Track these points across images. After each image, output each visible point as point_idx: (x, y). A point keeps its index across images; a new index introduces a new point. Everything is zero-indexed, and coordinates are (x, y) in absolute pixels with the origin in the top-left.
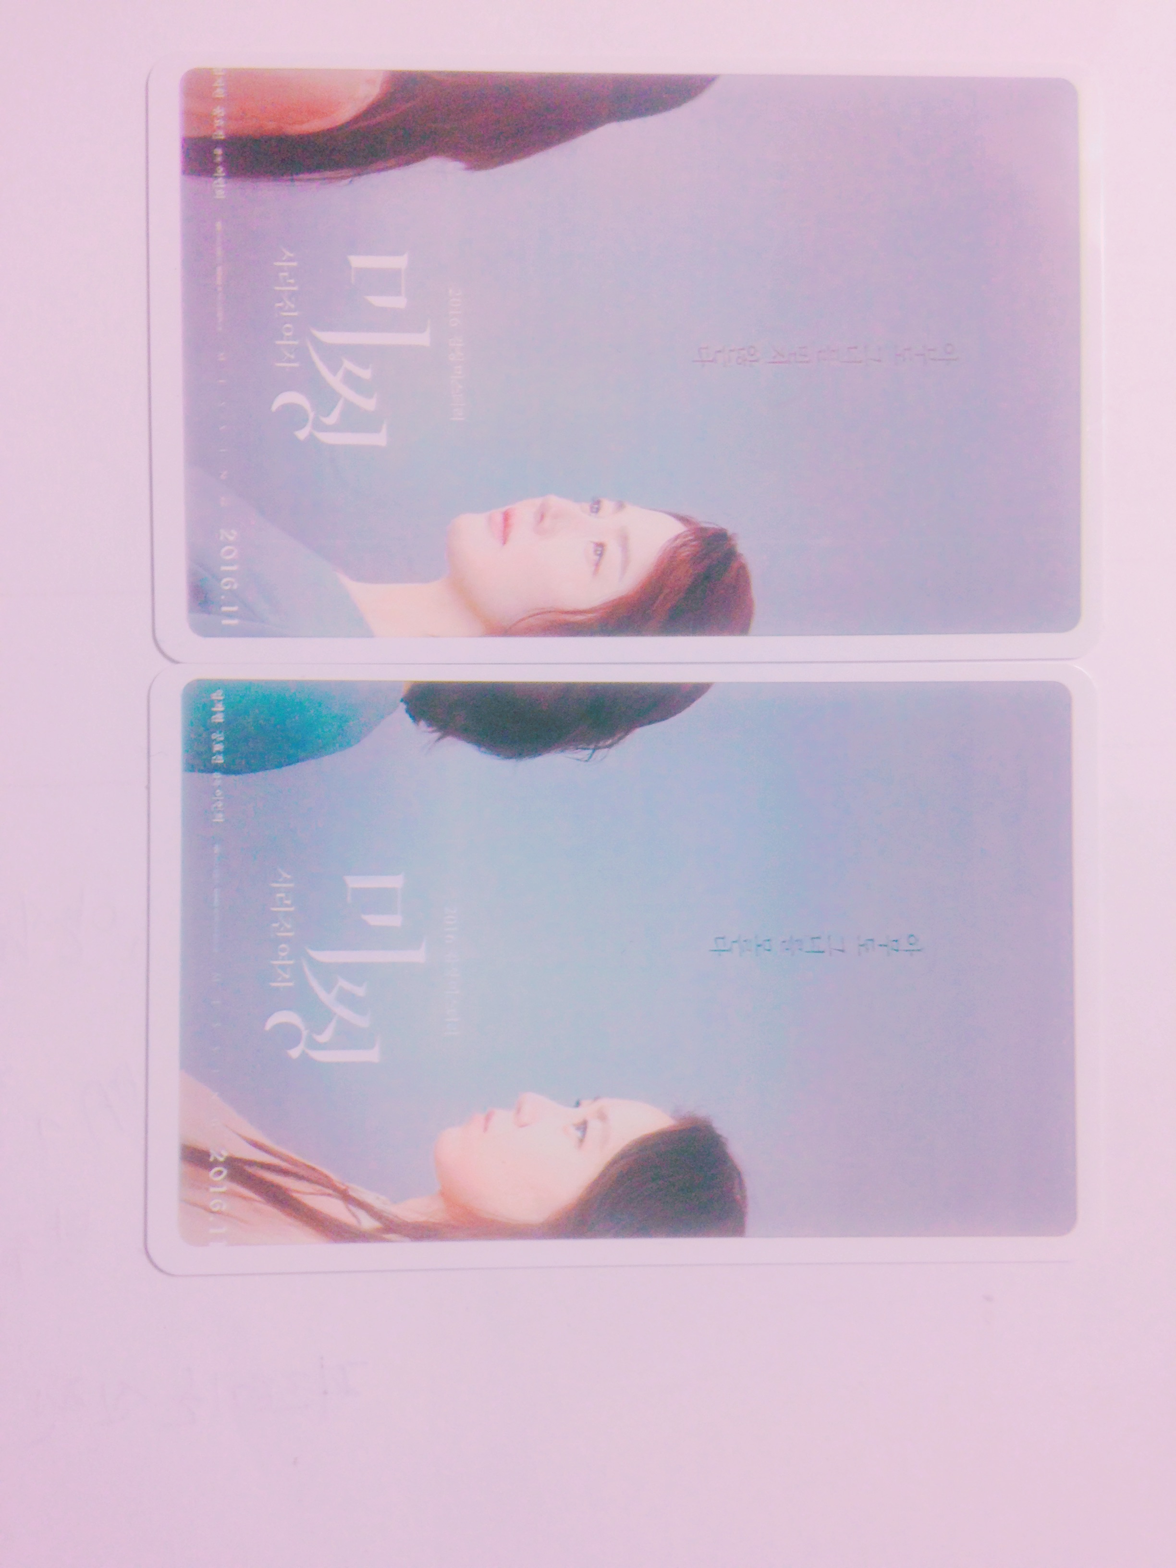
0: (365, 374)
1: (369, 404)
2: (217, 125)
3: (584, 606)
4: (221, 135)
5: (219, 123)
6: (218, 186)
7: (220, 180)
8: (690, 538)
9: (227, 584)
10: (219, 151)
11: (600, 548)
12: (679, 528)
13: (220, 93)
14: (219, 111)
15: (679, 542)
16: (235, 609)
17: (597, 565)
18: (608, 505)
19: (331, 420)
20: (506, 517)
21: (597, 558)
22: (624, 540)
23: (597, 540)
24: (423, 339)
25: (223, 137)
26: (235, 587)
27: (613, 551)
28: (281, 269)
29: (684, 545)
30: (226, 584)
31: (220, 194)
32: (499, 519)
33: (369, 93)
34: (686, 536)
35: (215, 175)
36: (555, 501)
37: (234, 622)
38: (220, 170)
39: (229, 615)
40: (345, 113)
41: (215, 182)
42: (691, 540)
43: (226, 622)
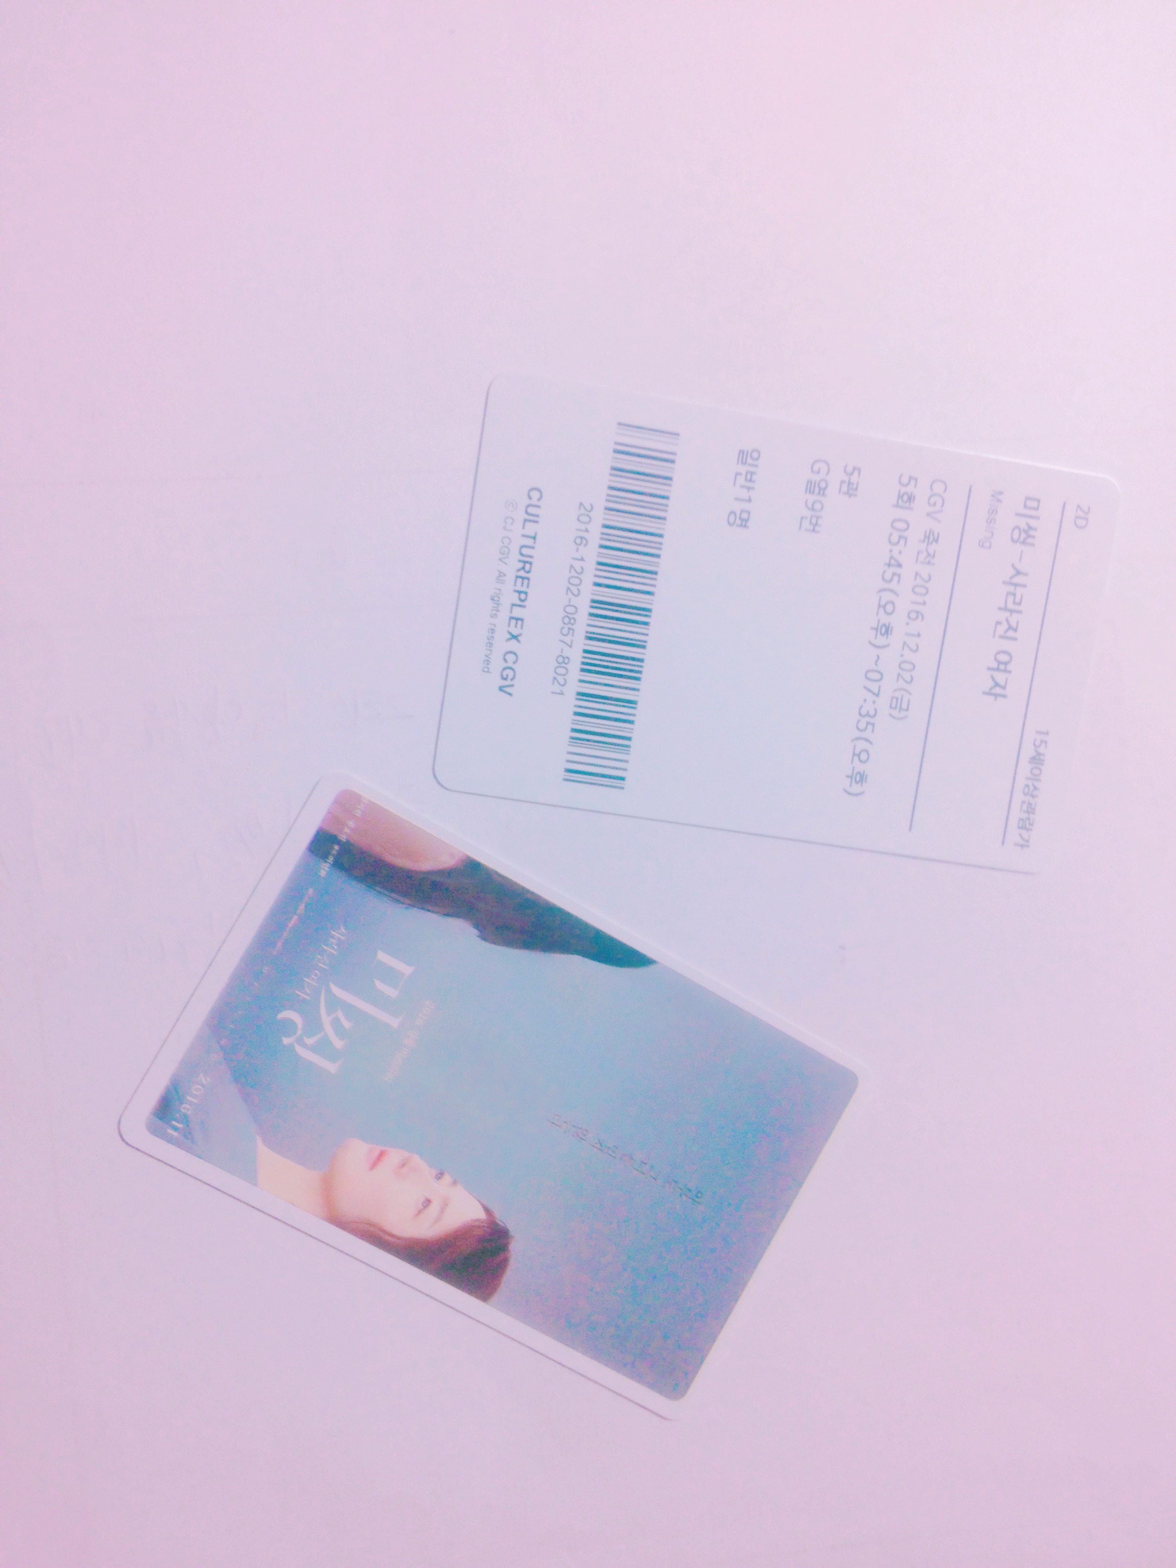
0: (347, 1024)
1: (338, 1044)
2: (345, 831)
3: (396, 1232)
4: (343, 838)
5: (347, 830)
6: (324, 867)
7: (327, 865)
8: (485, 1225)
9: (186, 1109)
10: (336, 847)
11: (428, 1202)
12: (482, 1215)
13: (358, 813)
14: (351, 824)
15: (477, 1223)
16: (180, 1126)
17: (420, 1212)
18: (447, 1179)
19: (309, 1041)
20: (382, 1154)
21: (422, 1207)
22: (445, 1205)
23: (429, 1197)
24: (394, 1022)
25: (345, 841)
26: (189, 1113)
27: (434, 1208)
28: (333, 937)
29: (479, 1227)
30: (184, 1108)
31: (323, 873)
32: (376, 1153)
33: (446, 861)
34: (482, 1222)
35: (327, 860)
36: (417, 1160)
37: (175, 1134)
38: (331, 859)
39: (175, 1128)
40: (426, 866)
41: (324, 864)
42: (484, 1226)
43: (170, 1131)
